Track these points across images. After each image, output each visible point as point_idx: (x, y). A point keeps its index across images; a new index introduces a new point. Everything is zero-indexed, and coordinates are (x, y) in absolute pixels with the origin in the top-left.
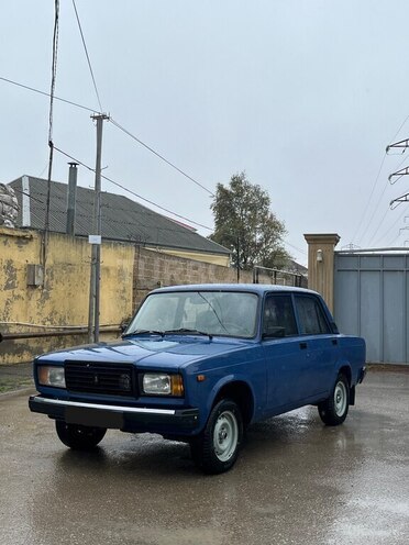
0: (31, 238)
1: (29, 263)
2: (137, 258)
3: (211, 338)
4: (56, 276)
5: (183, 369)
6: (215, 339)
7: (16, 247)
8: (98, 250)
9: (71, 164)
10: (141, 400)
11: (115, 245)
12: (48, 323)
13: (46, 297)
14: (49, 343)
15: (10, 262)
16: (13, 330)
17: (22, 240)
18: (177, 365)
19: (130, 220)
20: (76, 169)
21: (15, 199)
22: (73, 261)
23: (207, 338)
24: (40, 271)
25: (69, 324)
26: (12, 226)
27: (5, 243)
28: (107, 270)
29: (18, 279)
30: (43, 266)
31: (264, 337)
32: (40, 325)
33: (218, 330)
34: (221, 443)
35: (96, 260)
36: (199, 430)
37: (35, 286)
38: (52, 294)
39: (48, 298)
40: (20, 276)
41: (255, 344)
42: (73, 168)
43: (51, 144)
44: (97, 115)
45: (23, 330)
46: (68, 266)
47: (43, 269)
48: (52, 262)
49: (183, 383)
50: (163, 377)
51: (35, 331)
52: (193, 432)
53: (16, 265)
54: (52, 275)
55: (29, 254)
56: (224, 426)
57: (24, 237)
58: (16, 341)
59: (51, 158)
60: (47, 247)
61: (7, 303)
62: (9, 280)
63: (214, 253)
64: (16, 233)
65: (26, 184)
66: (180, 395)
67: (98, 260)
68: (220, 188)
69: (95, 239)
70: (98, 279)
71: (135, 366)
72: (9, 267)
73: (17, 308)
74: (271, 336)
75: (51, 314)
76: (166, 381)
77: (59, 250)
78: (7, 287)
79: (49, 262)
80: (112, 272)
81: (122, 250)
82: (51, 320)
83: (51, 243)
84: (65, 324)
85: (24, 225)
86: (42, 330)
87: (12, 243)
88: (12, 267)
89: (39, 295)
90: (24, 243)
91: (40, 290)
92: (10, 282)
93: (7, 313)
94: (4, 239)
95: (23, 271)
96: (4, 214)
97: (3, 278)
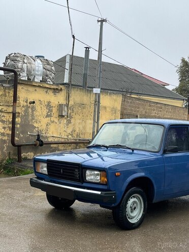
0: (61, 90)
1: (60, 103)
2: (123, 101)
3: (133, 151)
4: (75, 110)
5: (106, 169)
6: (135, 151)
7: (52, 94)
8: (99, 97)
9: (86, 48)
10: (84, 185)
11: (110, 94)
12: (70, 136)
13: (69, 122)
14: (70, 148)
15: (49, 103)
16: (50, 140)
17: (56, 91)
18: (103, 166)
19: (125, 79)
20: (89, 51)
21: (53, 68)
22: (85, 103)
23: (131, 151)
24: (66, 108)
25: (82, 137)
26: (52, 83)
27: (47, 92)
28: (105, 108)
29: (53, 112)
30: (67, 105)
31: (165, 152)
32: (66, 137)
33: (137, 147)
34: (132, 212)
35: (97, 102)
36: (116, 204)
37: (62, 116)
38: (72, 121)
39: (71, 123)
40: (55, 110)
41: (159, 155)
42: (87, 49)
43: (74, 37)
44: (100, 19)
45: (56, 140)
46: (82, 105)
47: (68, 107)
48: (73, 103)
49: (106, 176)
50: (96, 172)
51: (63, 140)
52: (113, 205)
53: (52, 104)
54: (73, 110)
55: (60, 98)
56: (134, 202)
57: (57, 89)
58: (52, 145)
59: (74, 45)
60: (70, 95)
61: (47, 125)
62: (48, 112)
63: (174, 99)
64: (52, 87)
65: (68, 59)
66: (105, 183)
67: (99, 102)
68: (183, 60)
69: (97, 90)
70: (99, 113)
71: (82, 165)
72: (49, 106)
73: (52, 128)
74: (169, 151)
75: (72, 132)
76: (98, 175)
77: (77, 96)
78: (47, 116)
79: (71, 103)
80: (108, 109)
81: (114, 97)
82: (72, 135)
83: (73, 92)
84: (80, 137)
85: (65, 82)
86: (66, 140)
87: (50, 92)
88: (50, 106)
89: (65, 121)
90: (58, 93)
91: (66, 118)
92: (49, 114)
93: (47, 130)
94: (46, 90)
95: (56, 108)
96: (47, 76)
97: (45, 111)
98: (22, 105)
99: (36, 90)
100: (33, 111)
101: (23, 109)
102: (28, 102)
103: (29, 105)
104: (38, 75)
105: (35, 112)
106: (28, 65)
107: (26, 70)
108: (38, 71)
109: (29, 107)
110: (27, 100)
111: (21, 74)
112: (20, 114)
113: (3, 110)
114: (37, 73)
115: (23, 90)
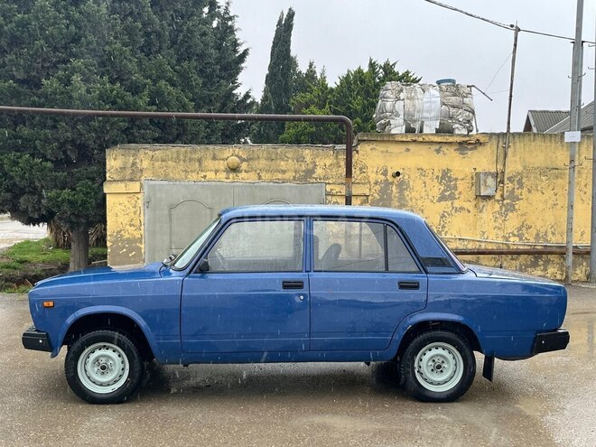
0: (479, 143)
4: (527, 183)
7: (456, 154)
12: (514, 239)
13: (509, 209)
14: (516, 262)
15: (446, 171)
16: (454, 246)
17: (464, 146)
22: (561, 165)
24: (490, 181)
25: (554, 241)
27: (438, 151)
29: (459, 190)
32: (500, 241)
35: (575, 163)
37: (486, 198)
38: (520, 205)
39: (514, 210)
40: (463, 185)
45: (471, 246)
46: (552, 171)
47: (494, 177)
48: (520, 168)
51: (491, 247)
53: (454, 175)
54: (521, 183)
55: (478, 161)
57: (466, 142)
61: (443, 216)
62: (445, 191)
64: (451, 140)
69: (573, 136)
72: (445, 176)
73: (458, 221)
75: (519, 229)
77: (534, 153)
78: (442, 198)
82: (520, 237)
84: (547, 241)
86: (505, 247)
87: (450, 150)
88: (450, 177)
89: (497, 207)
90: (471, 149)
91: (498, 201)
92: (447, 193)
93: (443, 227)
94: (435, 147)
95: (468, 180)
96: (451, 118)
97: (436, 189)
98: (372, 181)
99: (408, 150)
100: (401, 191)
101: (378, 187)
102: (390, 173)
103: (391, 179)
104: (430, 119)
105: (406, 193)
106: (407, 102)
107: (401, 113)
108: (429, 111)
109: (392, 183)
110: (386, 171)
111: (392, 122)
112: (370, 198)
113: (334, 192)
114: (426, 115)
115: (374, 153)
